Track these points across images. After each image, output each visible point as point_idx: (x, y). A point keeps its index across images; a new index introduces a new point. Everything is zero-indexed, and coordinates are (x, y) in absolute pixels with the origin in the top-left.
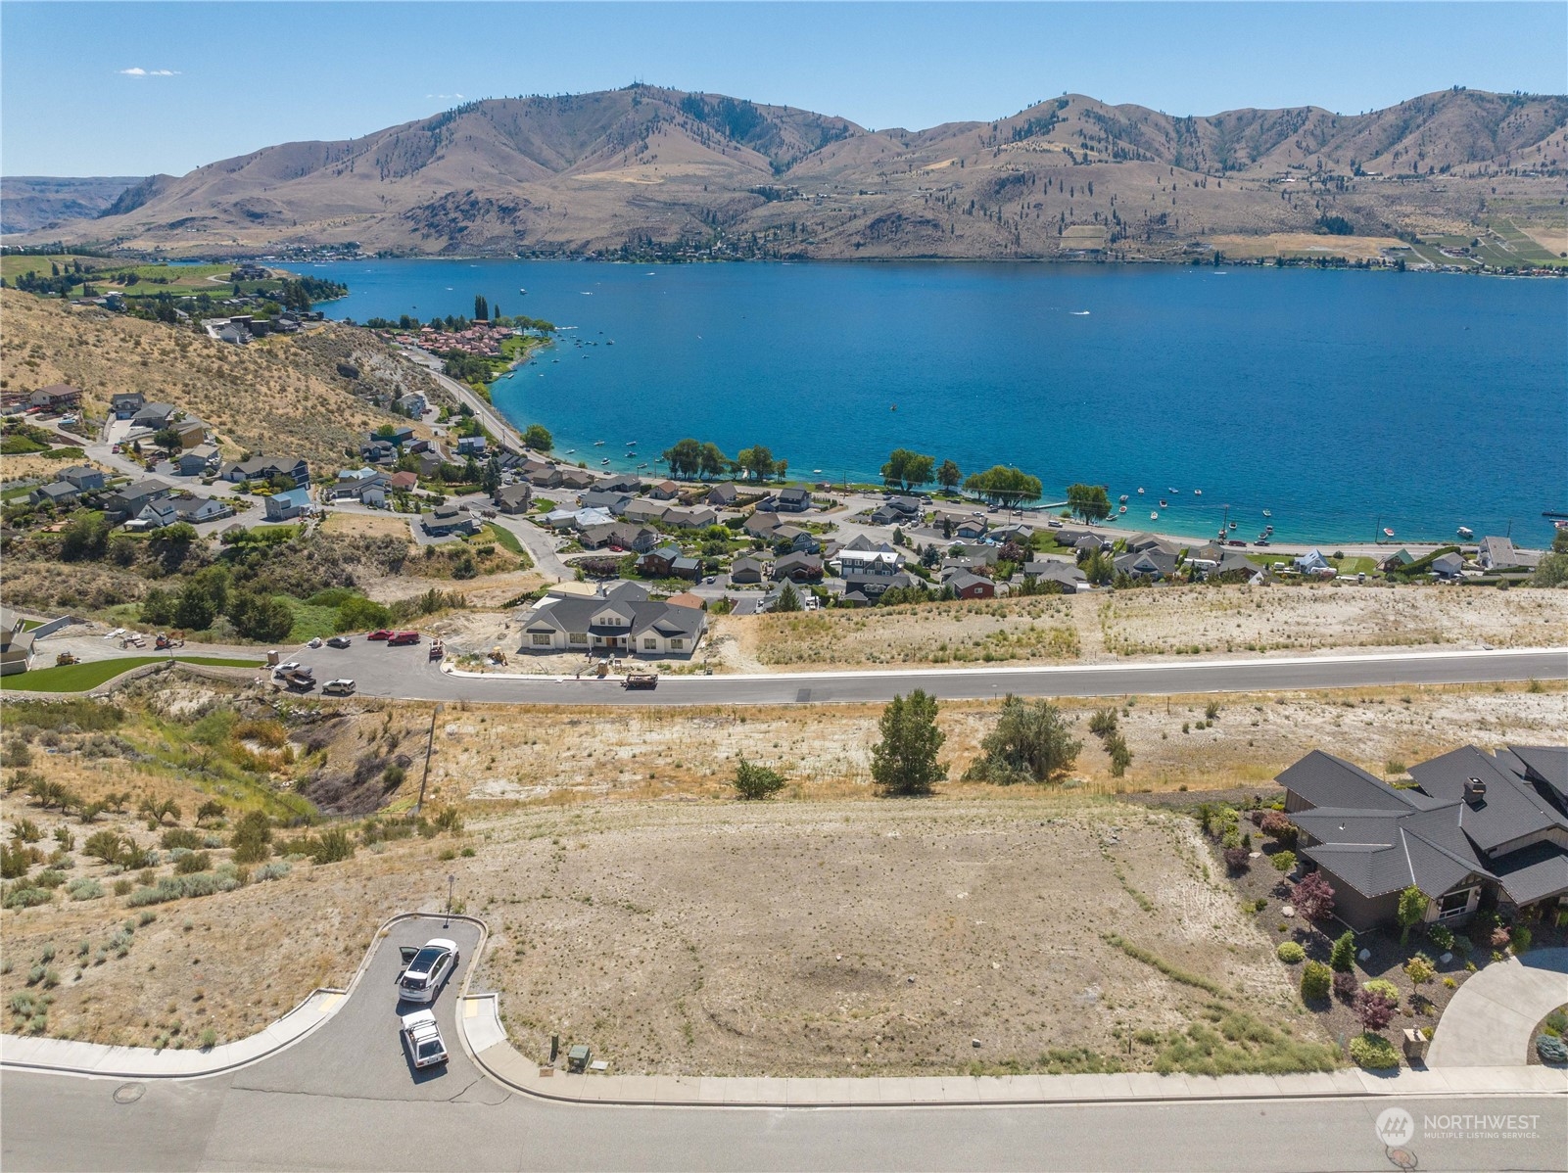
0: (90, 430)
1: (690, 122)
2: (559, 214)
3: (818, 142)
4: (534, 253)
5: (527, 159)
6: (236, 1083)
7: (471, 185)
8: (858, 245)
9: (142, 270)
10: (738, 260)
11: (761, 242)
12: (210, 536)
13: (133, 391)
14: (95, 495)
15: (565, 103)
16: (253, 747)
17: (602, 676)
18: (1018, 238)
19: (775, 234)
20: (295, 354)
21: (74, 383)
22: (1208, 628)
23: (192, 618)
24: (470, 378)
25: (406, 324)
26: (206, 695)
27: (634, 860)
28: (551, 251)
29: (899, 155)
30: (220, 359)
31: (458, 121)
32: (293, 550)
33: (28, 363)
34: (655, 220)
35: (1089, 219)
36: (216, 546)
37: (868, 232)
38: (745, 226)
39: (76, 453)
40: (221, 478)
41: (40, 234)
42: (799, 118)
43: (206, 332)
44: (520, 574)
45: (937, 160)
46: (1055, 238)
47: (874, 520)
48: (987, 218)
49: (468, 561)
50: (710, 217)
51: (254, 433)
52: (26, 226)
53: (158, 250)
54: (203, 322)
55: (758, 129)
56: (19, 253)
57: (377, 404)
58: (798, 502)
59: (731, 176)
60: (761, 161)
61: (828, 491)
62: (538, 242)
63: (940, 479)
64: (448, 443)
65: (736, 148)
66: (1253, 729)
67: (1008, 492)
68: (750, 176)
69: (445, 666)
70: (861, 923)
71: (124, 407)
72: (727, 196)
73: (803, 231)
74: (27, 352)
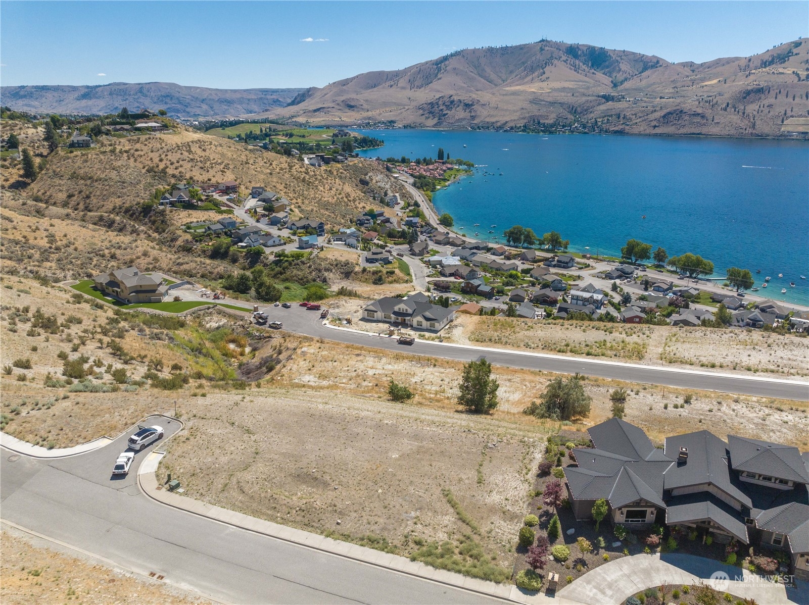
0: (239, 202)
1: (569, 59)
2: (493, 108)
3: (640, 70)
4: (478, 127)
5: (482, 79)
6: (51, 464)
7: (451, 92)
8: (655, 127)
9: (296, 131)
10: (585, 133)
11: (600, 124)
12: (270, 254)
13: (263, 186)
14: (230, 231)
15: (505, 50)
16: (232, 346)
17: (391, 336)
18: (754, 125)
19: (608, 120)
20: (341, 173)
21: (238, 181)
22: (729, 354)
23: (240, 288)
24: (425, 189)
25: (404, 161)
26: (224, 321)
27: (266, 411)
28: (486, 126)
29: (687, 76)
30: (306, 173)
31: (450, 60)
32: (303, 263)
33: (222, 171)
34: (543, 111)
35: (803, 114)
36: (272, 258)
37: (661, 119)
38: (592, 115)
39: (230, 212)
40: (287, 228)
41: (262, 114)
42: (631, 57)
43: (303, 160)
44: (405, 285)
45: (710, 79)
46: (779, 125)
47: (606, 276)
48: (736, 113)
49: (381, 276)
50: (573, 110)
51: (309, 208)
52: (257, 110)
53: (307, 122)
54: (303, 156)
55: (607, 63)
56: (248, 122)
57: (374, 199)
58: (567, 263)
59: (588, 88)
60: (607, 80)
61: (589, 258)
62: (482, 121)
63: (655, 258)
64: (401, 220)
65: (593, 73)
66: (708, 413)
67: (692, 268)
68: (599, 88)
69: (325, 321)
70: (337, 457)
71: (255, 193)
72: (584, 99)
73: (624, 118)
74: (222, 166)
